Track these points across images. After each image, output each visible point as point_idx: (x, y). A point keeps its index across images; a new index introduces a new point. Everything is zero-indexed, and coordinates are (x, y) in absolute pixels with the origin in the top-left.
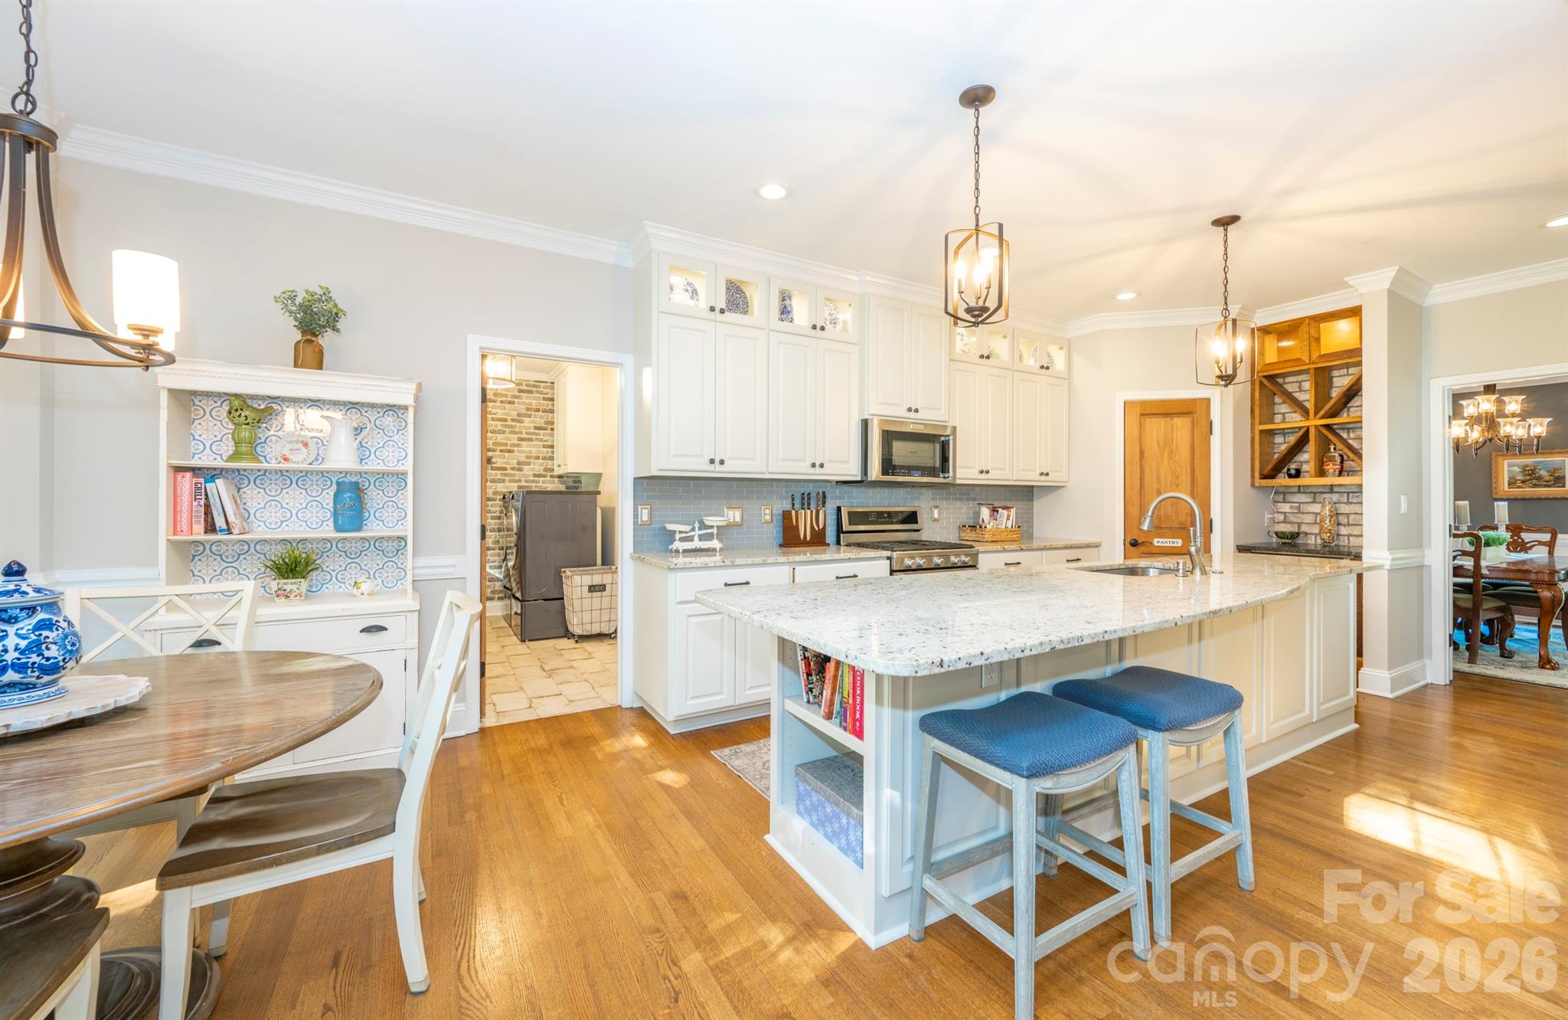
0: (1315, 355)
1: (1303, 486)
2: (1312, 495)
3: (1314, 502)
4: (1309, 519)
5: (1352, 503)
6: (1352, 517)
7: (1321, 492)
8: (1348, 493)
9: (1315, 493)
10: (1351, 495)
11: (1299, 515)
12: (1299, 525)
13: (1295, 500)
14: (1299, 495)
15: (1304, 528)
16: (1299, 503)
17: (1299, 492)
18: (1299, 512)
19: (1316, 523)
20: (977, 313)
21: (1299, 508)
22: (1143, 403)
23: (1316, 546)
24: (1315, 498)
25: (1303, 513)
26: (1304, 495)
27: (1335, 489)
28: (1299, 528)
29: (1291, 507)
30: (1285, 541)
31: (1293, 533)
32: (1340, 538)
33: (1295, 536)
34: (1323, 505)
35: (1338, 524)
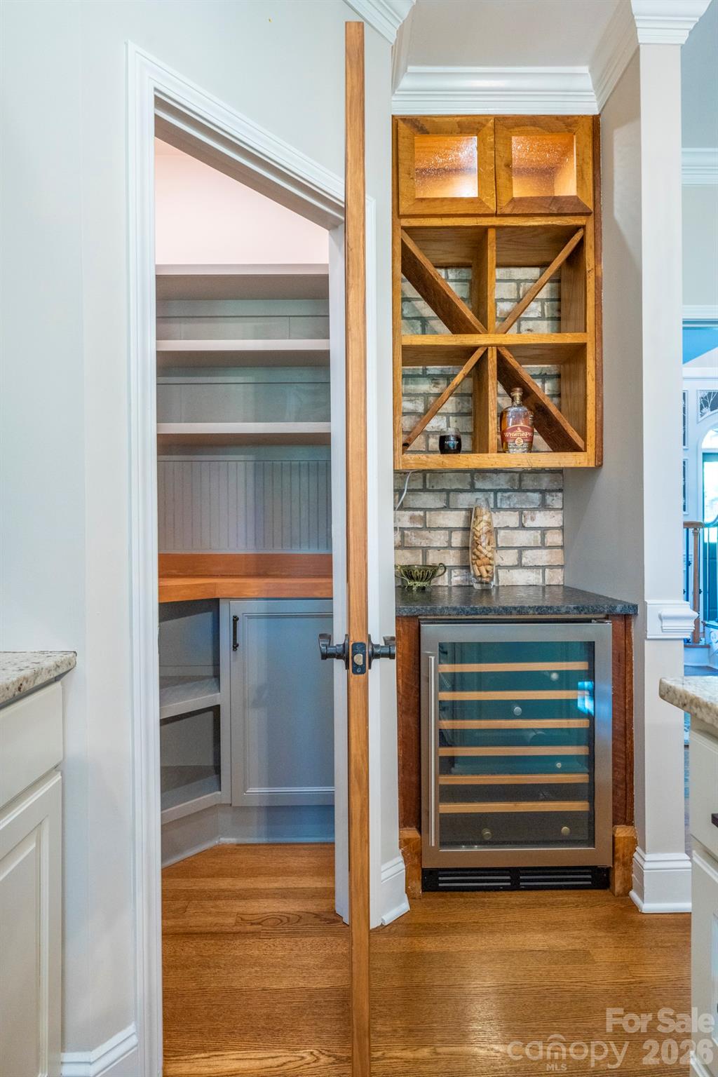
0: (504, 202)
1: (428, 473)
2: (444, 495)
3: (447, 507)
4: (439, 539)
5: (501, 509)
6: (502, 533)
7: (457, 486)
8: (496, 492)
9: (448, 492)
10: (499, 495)
11: (425, 533)
12: (425, 550)
13: (418, 504)
14: (424, 495)
15: (433, 559)
16: (425, 510)
17: (425, 489)
18: (425, 527)
19: (450, 547)
21: (424, 519)
23: (448, 597)
24: (448, 500)
25: (430, 529)
26: (431, 496)
27: (479, 480)
28: (425, 557)
29: (412, 518)
30: (419, 584)
31: (425, 566)
32: (501, 573)
33: (430, 572)
34: (471, 513)
35: (498, 548)
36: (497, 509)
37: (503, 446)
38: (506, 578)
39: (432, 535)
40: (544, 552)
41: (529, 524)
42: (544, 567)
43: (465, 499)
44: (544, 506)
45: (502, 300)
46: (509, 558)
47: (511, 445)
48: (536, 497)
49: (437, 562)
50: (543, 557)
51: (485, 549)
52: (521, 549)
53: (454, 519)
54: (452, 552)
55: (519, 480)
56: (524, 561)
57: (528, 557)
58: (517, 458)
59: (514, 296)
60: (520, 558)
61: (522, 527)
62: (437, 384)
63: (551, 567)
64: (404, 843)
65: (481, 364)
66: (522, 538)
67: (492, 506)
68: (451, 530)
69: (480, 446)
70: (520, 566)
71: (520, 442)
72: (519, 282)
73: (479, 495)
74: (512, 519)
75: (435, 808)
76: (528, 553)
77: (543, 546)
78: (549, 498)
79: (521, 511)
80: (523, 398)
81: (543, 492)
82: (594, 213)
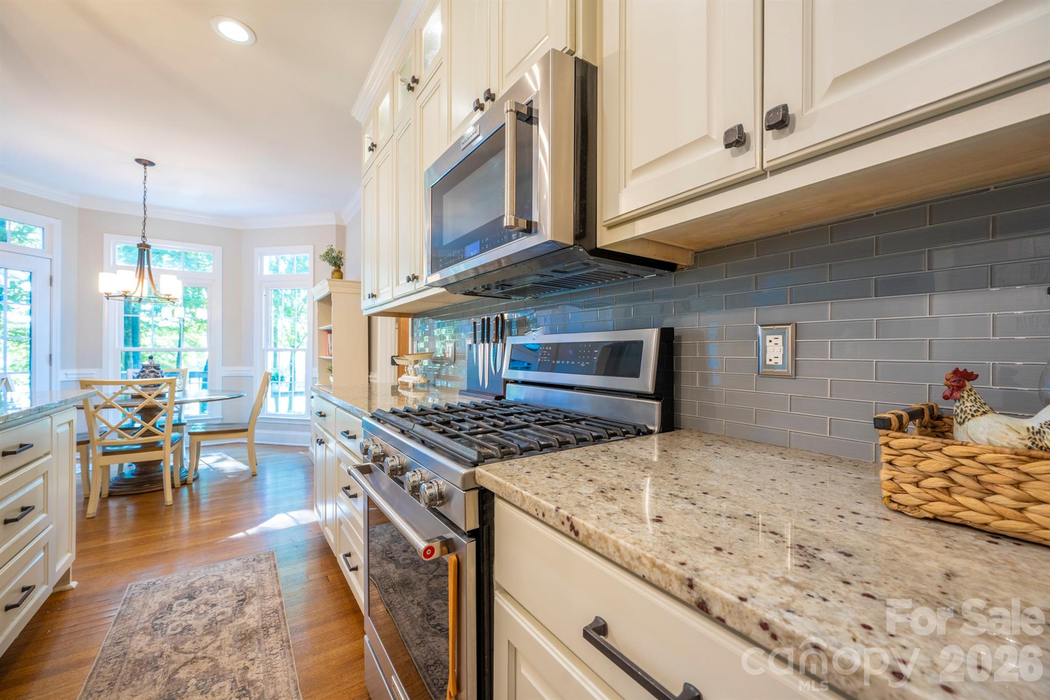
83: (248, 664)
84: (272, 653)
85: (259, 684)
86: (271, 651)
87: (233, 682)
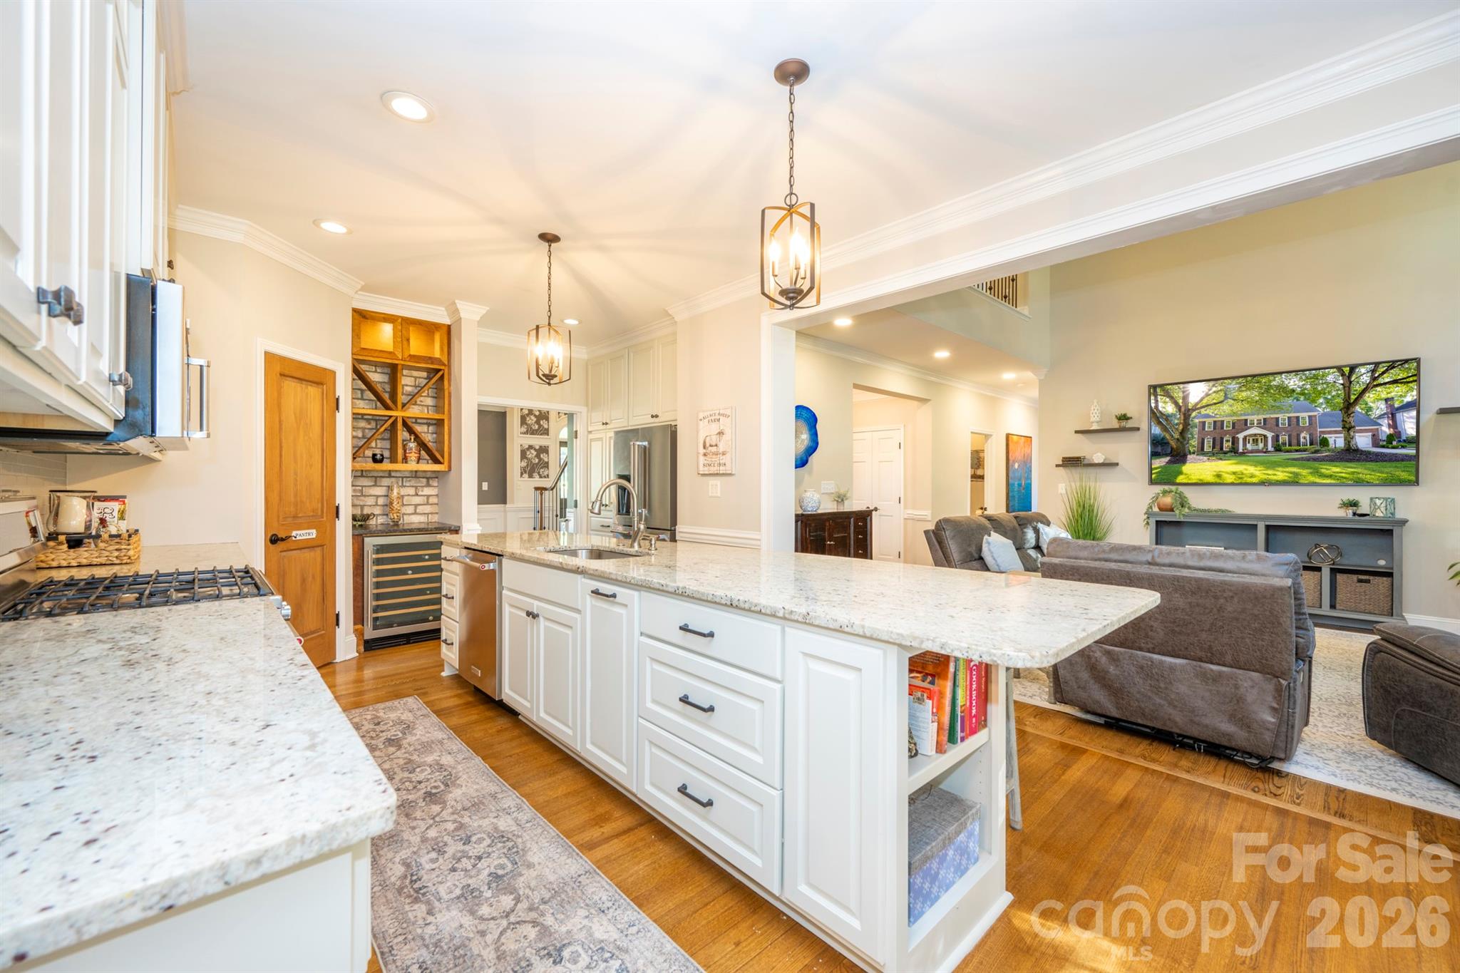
0: (406, 355)
1: (366, 471)
2: (374, 479)
3: (375, 485)
4: (371, 501)
5: (405, 486)
6: (406, 498)
7: (381, 477)
8: (403, 478)
9: (376, 477)
10: (404, 480)
11: (362, 498)
12: (362, 507)
13: (362, 484)
14: (362, 479)
15: (366, 511)
16: (362, 486)
17: (362, 476)
18: (362, 495)
19: (377, 505)
20: (791, 295)
21: (362, 491)
22: (283, 360)
23: (377, 526)
24: (376, 482)
25: (365, 496)
26: (366, 479)
27: (393, 474)
28: (362, 510)
30: (359, 523)
31: (363, 515)
32: (405, 517)
33: (366, 518)
34: (390, 488)
35: (403, 505)
36: (403, 486)
37: (405, 460)
38: (407, 519)
39: (366, 499)
40: (429, 506)
41: (420, 493)
42: (428, 514)
43: (386, 482)
44: (428, 485)
45: (407, 385)
46: (410, 510)
47: (409, 459)
48: (424, 480)
49: (369, 513)
50: (428, 509)
51: (395, 505)
52: (416, 506)
53: (379, 491)
54: (378, 507)
55: (415, 475)
56: (418, 511)
57: (420, 509)
58: (412, 466)
59: (413, 384)
60: (415, 510)
61: (417, 495)
62: (369, 424)
63: (431, 513)
64: (355, 631)
65: (394, 424)
66: (417, 500)
67: (400, 484)
68: (377, 496)
69: (393, 459)
70: (415, 513)
71: (413, 458)
72: (416, 378)
73: (393, 480)
74: (412, 491)
75: (369, 615)
76: (419, 507)
77: (428, 504)
78: (431, 482)
79: (416, 487)
80: (415, 439)
81: (428, 478)
82: (449, 366)
83: (430, 919)
84: (404, 937)
85: (408, 901)
86: (405, 938)
87: (440, 899)
